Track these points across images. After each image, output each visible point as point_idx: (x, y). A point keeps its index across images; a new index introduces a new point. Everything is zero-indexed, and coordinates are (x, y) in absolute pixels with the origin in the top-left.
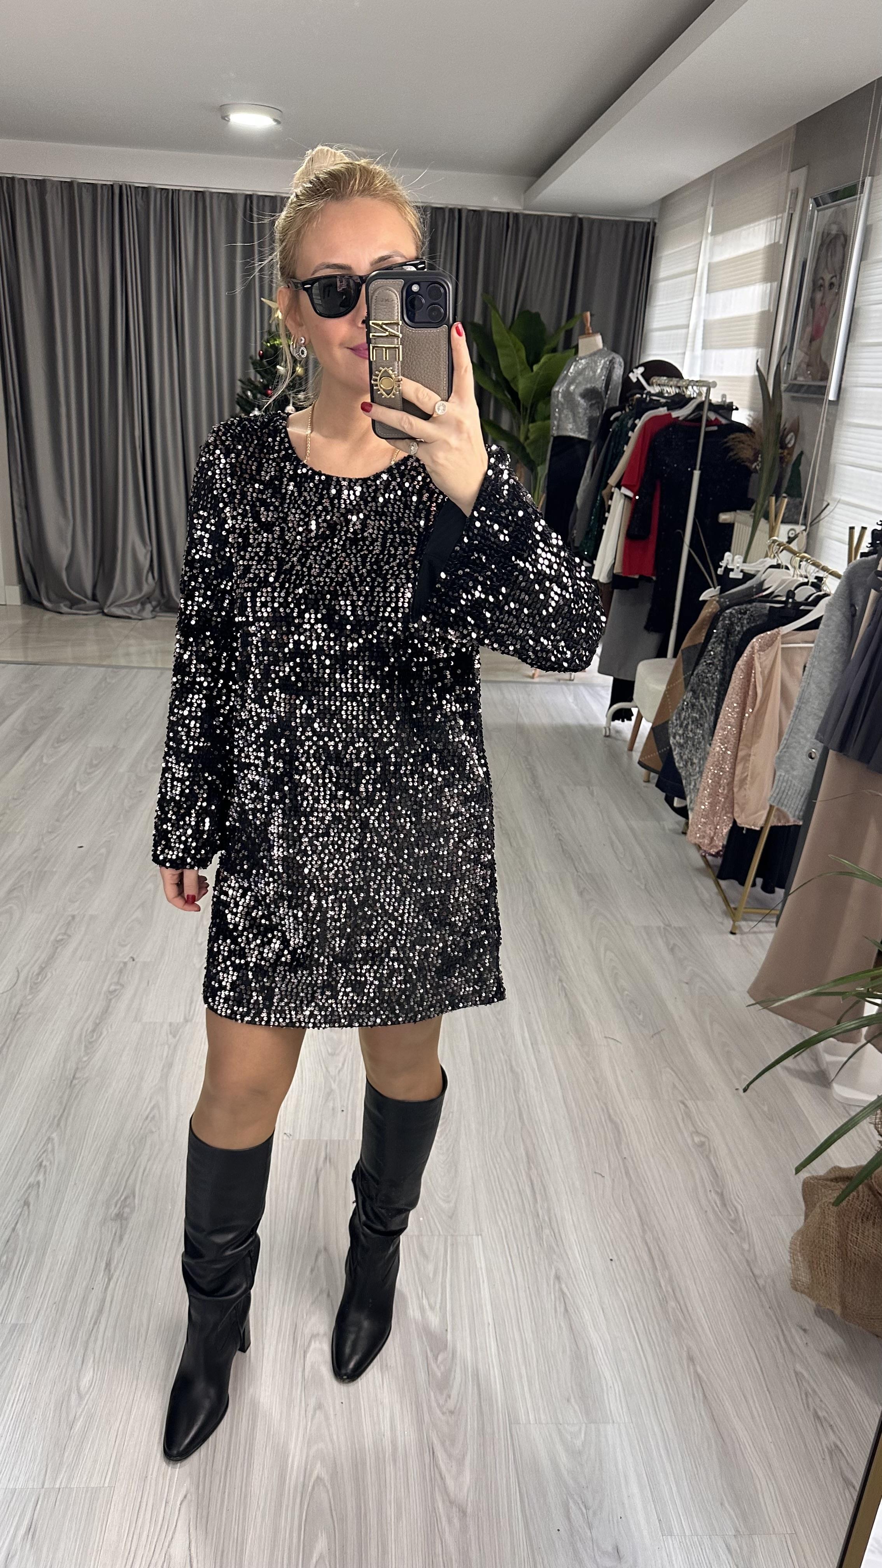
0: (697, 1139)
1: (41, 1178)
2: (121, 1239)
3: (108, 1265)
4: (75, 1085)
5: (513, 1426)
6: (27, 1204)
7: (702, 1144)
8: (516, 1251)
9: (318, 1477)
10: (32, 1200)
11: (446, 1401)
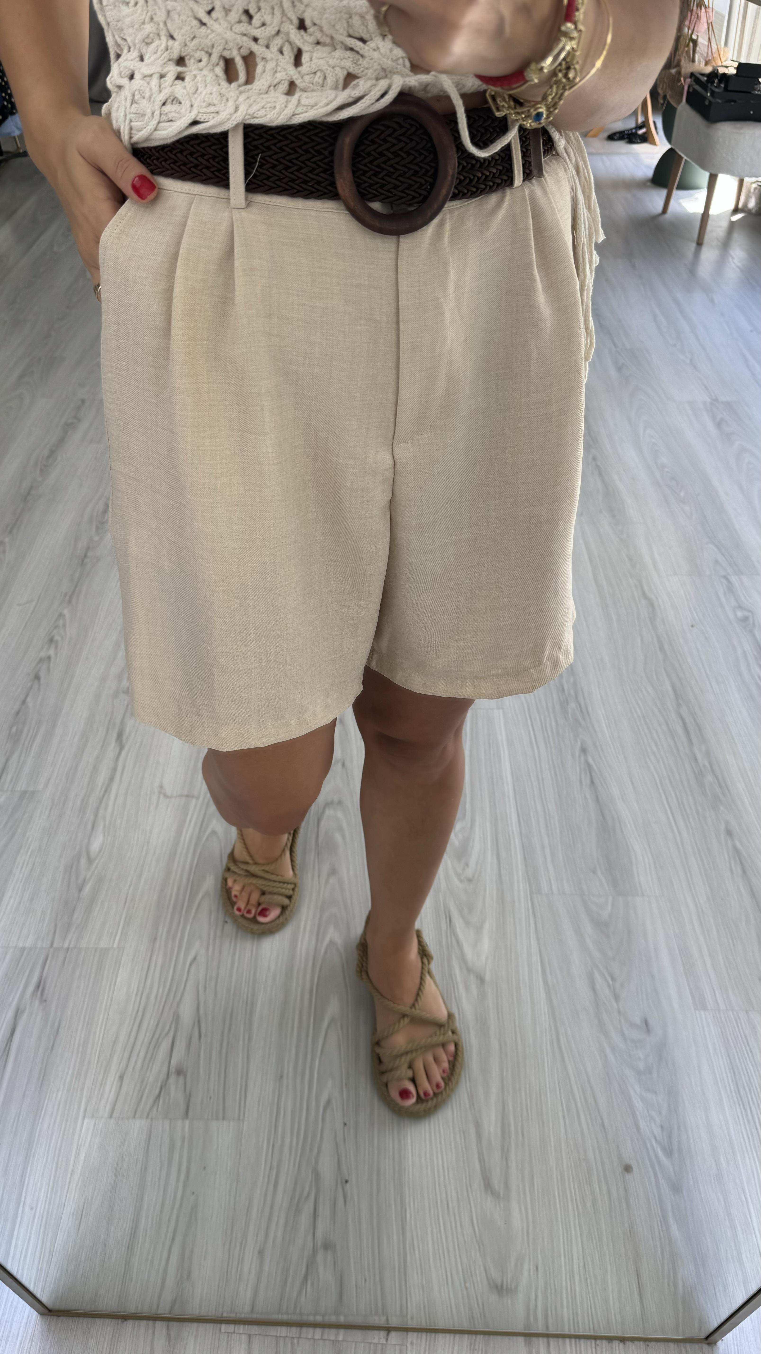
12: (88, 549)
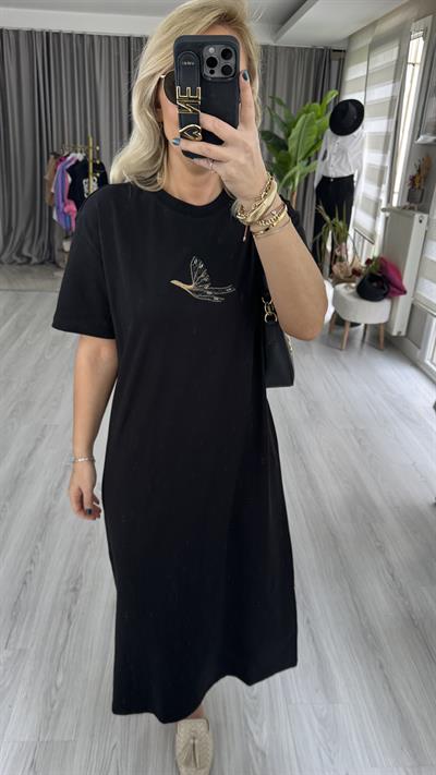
0: (378, 544)
1: (32, 568)
2: (76, 602)
3: (69, 617)
4: (49, 518)
5: (288, 705)
6: (25, 583)
7: (381, 547)
10: (28, 581)
12: (50, 509)
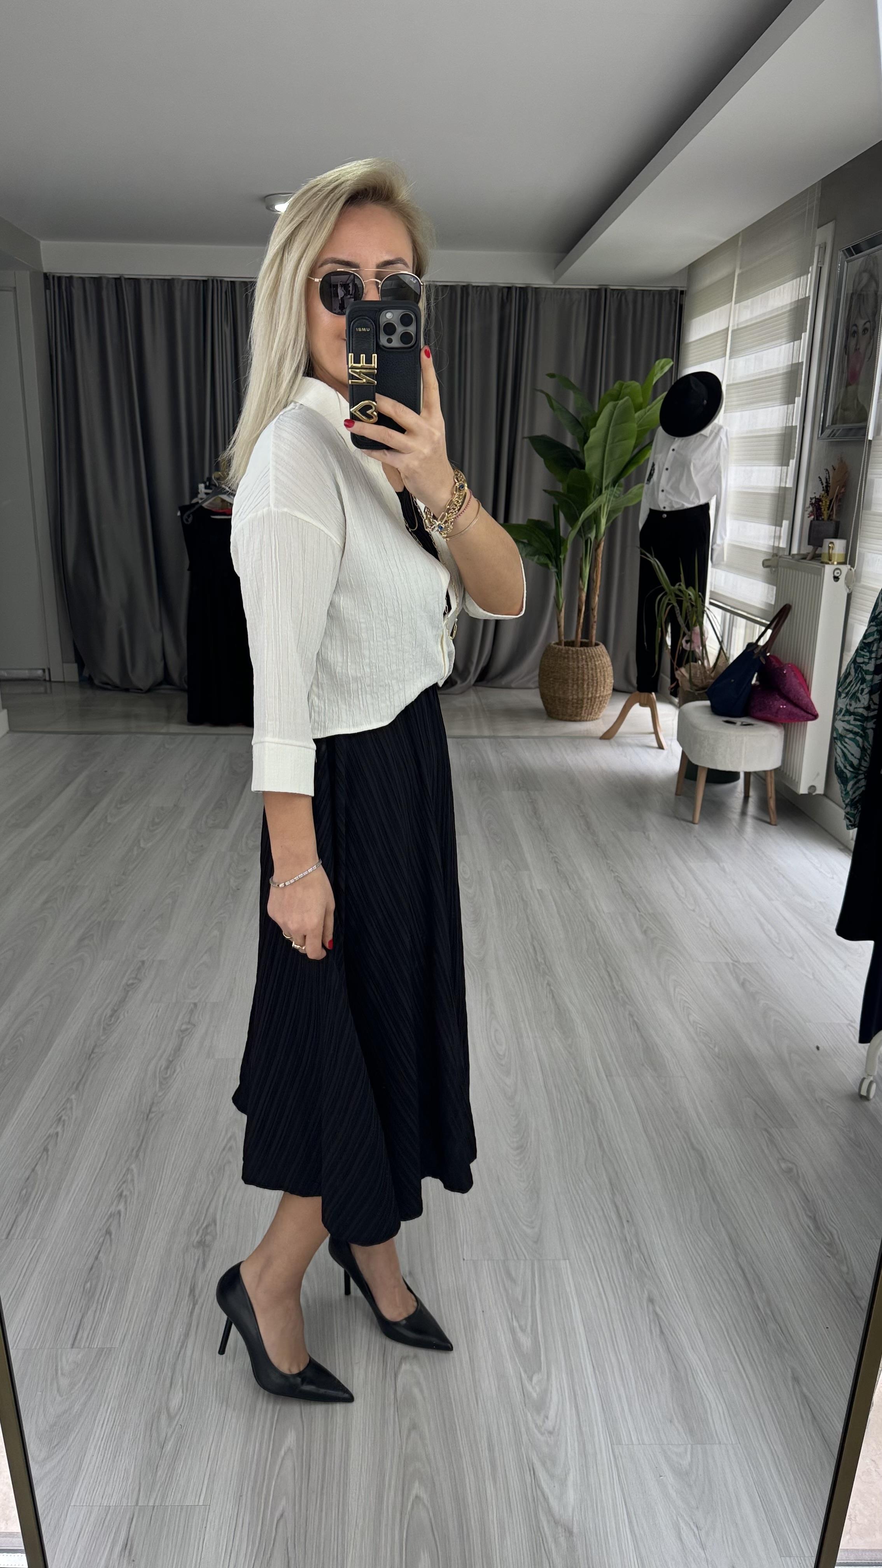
0: (783, 1165)
1: (121, 1207)
2: (204, 1265)
3: (192, 1290)
4: (151, 1119)
5: (615, 1446)
6: (108, 1233)
7: (790, 1170)
8: (605, 1273)
9: (417, 1497)
10: (113, 1229)
11: (544, 1422)
12: (153, 1105)
